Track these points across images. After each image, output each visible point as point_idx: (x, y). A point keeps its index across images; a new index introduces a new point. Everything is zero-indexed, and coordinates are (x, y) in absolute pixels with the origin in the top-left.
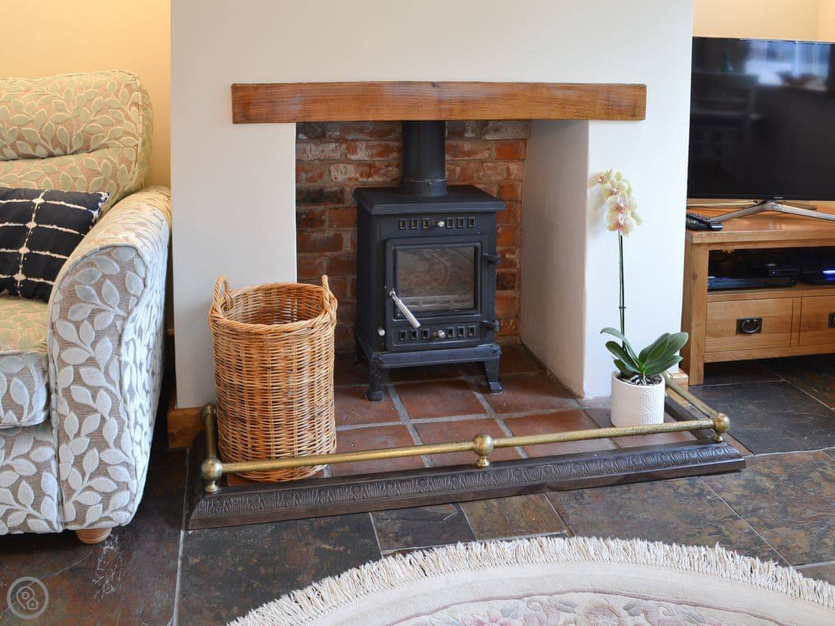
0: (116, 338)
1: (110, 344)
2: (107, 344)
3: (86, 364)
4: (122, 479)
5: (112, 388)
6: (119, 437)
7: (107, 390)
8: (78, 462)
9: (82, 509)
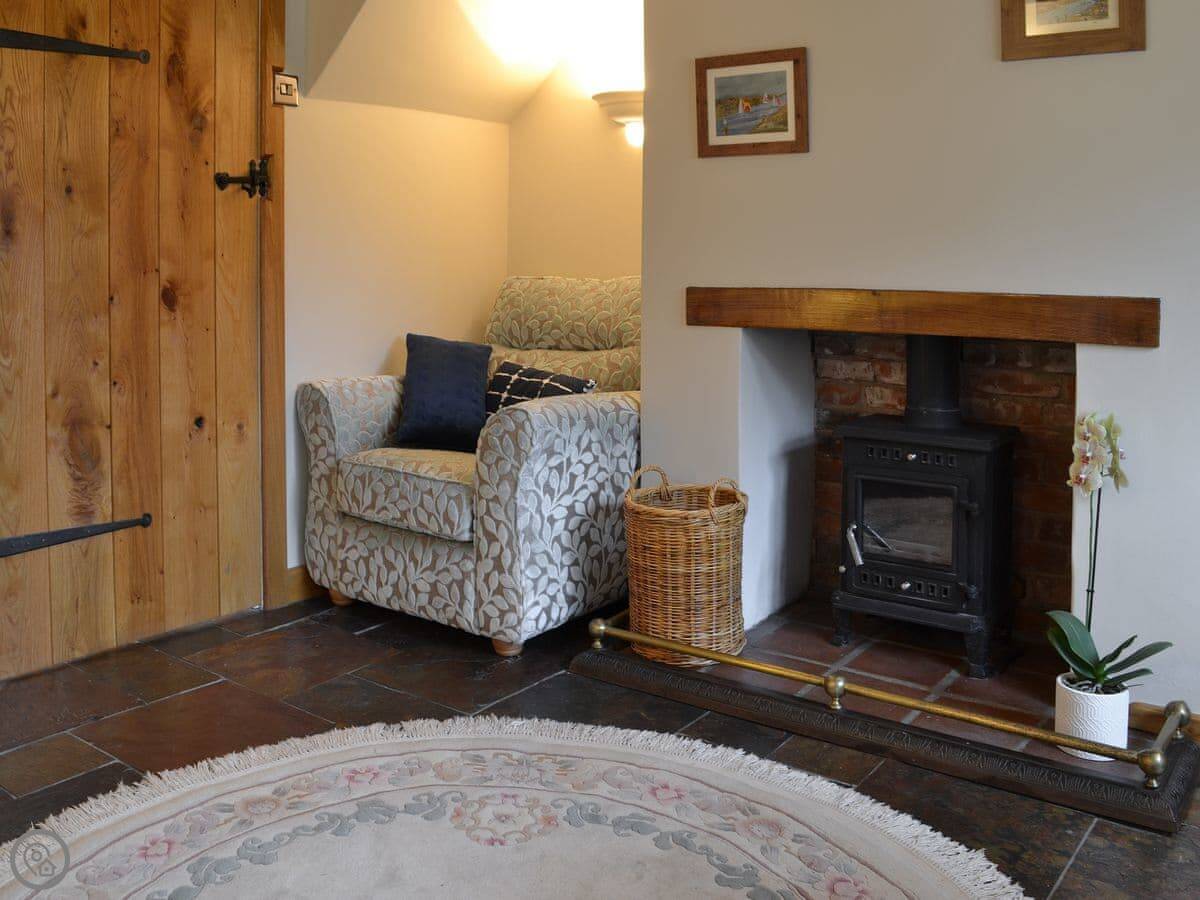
0: (512, 483)
1: (508, 487)
2: (506, 487)
3: (492, 500)
4: (512, 602)
5: (509, 525)
6: (511, 566)
7: (505, 525)
8: (486, 579)
9: (488, 619)
